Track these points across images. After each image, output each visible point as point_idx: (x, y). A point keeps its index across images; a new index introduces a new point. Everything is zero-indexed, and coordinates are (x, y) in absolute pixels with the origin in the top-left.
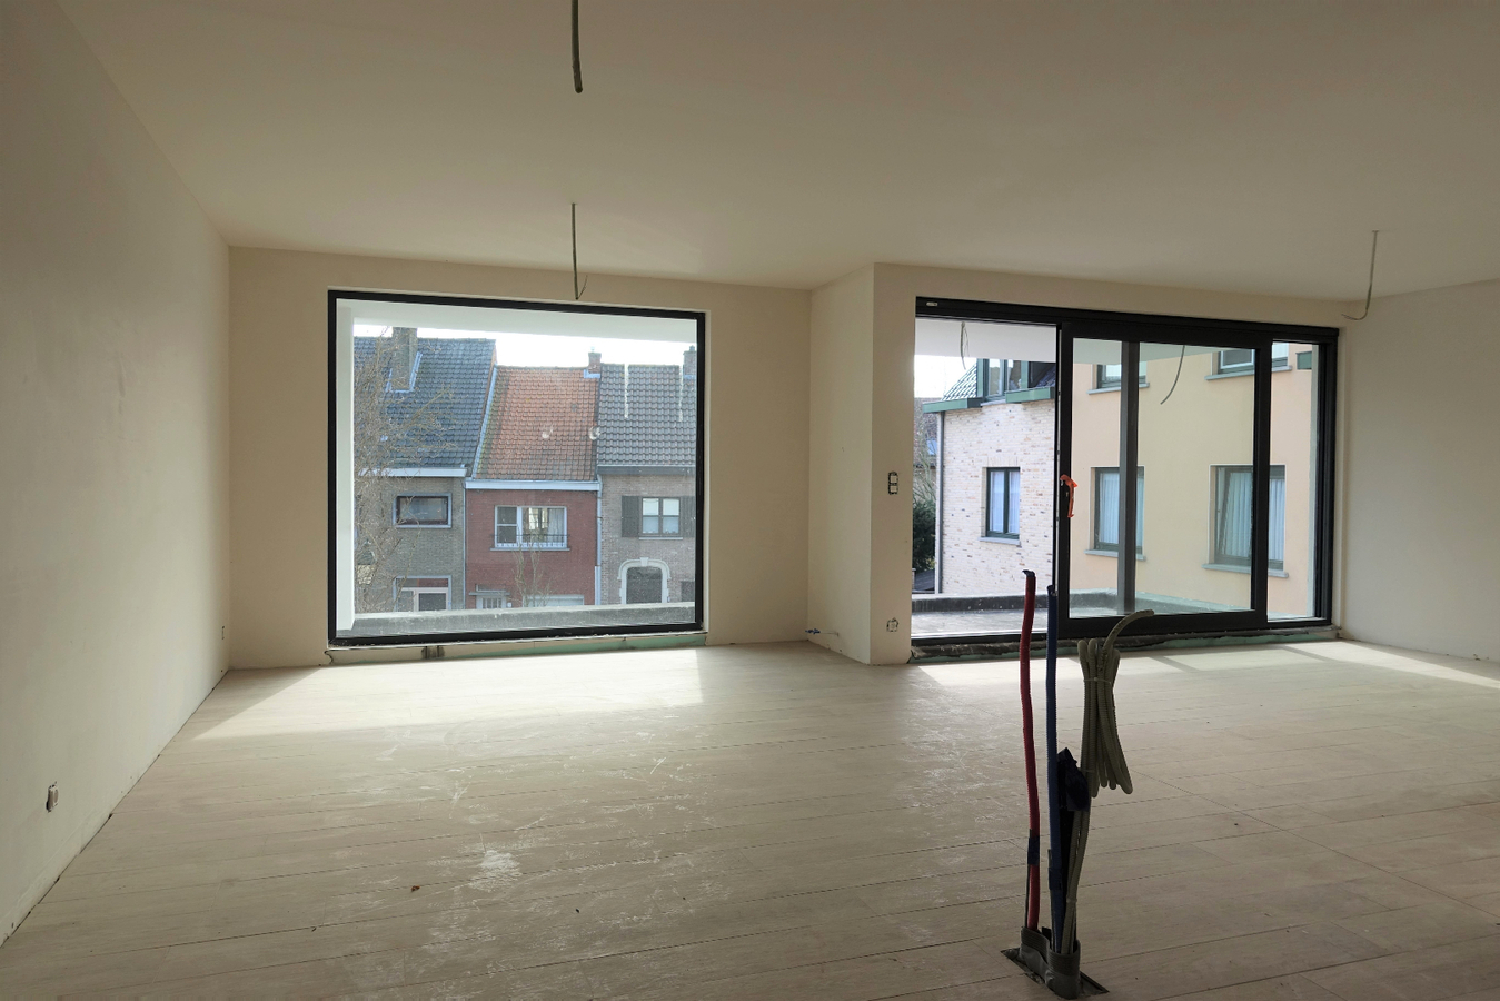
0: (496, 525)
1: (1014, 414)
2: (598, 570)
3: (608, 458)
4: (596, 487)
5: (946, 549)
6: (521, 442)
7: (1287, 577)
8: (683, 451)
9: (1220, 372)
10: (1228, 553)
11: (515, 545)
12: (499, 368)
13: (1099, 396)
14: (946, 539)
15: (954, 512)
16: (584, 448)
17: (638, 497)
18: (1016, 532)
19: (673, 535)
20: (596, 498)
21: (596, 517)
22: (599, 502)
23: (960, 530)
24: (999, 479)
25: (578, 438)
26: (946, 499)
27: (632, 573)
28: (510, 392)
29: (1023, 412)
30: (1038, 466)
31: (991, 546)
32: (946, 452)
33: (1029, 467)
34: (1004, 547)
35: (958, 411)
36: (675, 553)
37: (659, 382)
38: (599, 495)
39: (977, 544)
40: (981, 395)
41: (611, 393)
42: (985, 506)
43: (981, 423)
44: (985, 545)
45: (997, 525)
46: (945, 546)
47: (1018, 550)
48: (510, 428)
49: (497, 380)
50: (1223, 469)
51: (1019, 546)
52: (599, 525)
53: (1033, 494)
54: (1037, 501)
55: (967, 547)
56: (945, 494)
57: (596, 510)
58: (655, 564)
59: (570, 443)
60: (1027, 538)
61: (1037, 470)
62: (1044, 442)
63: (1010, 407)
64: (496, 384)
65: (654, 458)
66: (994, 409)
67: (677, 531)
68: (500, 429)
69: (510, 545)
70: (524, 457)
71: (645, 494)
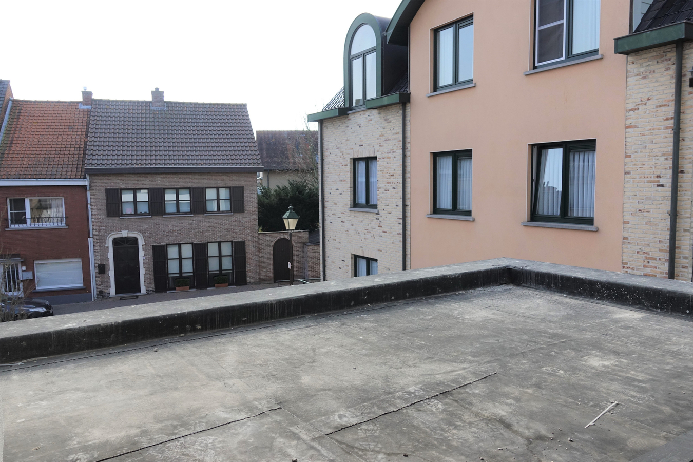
0: (9, 212)
1: (371, 117)
2: (90, 241)
3: (94, 162)
4: (85, 183)
5: (326, 217)
6: (28, 152)
7: (597, 230)
8: (149, 157)
9: (535, 68)
10: (540, 213)
11: (25, 225)
12: (14, 101)
13: (436, 97)
14: (327, 210)
15: (331, 191)
16: (77, 156)
17: (117, 190)
18: (375, 204)
19: (145, 214)
20: (86, 190)
21: (87, 204)
22: (88, 193)
23: (336, 204)
24: (362, 166)
25: (72, 149)
26: (326, 183)
27: (116, 242)
28: (21, 117)
29: (378, 116)
30: (390, 155)
31: (357, 214)
32: (324, 150)
33: (384, 155)
34: (367, 215)
35: (331, 119)
36: (146, 226)
37: (134, 112)
38: (88, 188)
39: (348, 213)
40: (347, 106)
41: (98, 119)
42: (352, 186)
43: (348, 126)
44: (353, 214)
45: (362, 200)
46: (326, 216)
47: (377, 216)
48: (20, 142)
49: (11, 109)
50: (536, 147)
51: (378, 214)
52: (90, 209)
53: (387, 175)
54: (390, 180)
55: (340, 215)
56: (325, 179)
57: (87, 199)
58: (132, 234)
59: (66, 153)
60: (384, 207)
61: (389, 158)
62: (395, 136)
63: (368, 113)
64: (10, 112)
65: (128, 162)
66: (357, 115)
67: (148, 212)
68: (12, 143)
69: (21, 226)
70: (30, 163)
71: (123, 187)
